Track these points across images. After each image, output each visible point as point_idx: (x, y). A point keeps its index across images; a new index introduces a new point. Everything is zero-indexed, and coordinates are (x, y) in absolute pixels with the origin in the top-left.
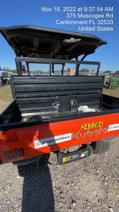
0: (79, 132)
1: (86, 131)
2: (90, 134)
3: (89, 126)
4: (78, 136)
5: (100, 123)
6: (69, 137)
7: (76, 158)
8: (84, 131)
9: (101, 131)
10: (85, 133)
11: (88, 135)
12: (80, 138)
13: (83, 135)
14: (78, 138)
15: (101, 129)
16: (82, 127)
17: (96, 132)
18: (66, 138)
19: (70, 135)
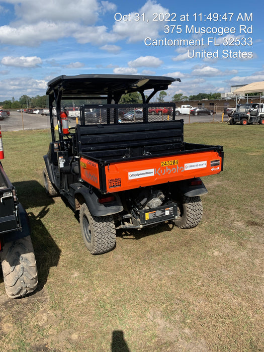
0: (160, 169)
1: (165, 168)
2: (169, 171)
3: (167, 163)
4: (159, 172)
5: (176, 161)
6: (152, 172)
7: (160, 215)
8: (163, 168)
9: (179, 169)
10: (165, 170)
11: (168, 173)
12: (161, 174)
13: (163, 172)
14: (160, 175)
15: (178, 168)
16: (162, 164)
17: (174, 170)
18: (150, 173)
19: (152, 170)
